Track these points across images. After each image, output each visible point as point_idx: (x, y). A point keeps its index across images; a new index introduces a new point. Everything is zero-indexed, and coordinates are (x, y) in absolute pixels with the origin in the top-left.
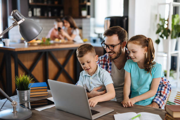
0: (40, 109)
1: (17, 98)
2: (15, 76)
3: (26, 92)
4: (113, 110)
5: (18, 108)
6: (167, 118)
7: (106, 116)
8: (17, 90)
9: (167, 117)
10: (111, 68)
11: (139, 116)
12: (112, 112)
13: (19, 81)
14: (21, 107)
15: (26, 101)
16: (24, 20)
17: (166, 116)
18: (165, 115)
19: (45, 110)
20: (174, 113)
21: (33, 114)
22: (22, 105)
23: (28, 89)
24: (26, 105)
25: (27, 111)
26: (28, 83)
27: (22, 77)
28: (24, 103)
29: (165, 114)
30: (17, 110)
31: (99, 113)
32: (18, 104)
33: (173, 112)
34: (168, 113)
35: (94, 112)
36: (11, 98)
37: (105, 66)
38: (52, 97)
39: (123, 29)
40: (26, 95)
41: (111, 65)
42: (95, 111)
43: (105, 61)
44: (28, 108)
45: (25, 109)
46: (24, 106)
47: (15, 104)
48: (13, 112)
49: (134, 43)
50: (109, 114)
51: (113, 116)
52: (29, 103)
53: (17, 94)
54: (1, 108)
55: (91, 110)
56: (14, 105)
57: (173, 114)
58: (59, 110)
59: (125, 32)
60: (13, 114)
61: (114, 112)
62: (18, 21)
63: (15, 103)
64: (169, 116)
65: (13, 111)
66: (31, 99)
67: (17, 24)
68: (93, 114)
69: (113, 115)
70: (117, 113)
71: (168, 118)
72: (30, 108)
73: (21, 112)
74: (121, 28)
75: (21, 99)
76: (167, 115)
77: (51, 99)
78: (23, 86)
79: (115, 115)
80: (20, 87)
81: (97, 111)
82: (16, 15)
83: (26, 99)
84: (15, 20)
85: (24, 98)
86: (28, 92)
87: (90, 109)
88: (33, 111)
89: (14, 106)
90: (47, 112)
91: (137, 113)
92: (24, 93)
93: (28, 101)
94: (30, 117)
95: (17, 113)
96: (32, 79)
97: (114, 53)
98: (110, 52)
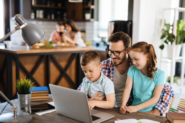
0: (40, 114)
1: (18, 102)
2: (17, 79)
3: (27, 96)
5: (19, 112)
7: (106, 122)
8: (18, 93)
10: (113, 73)
12: (113, 118)
13: (21, 85)
14: (22, 111)
15: (27, 105)
16: (26, 24)
19: (45, 115)
20: (174, 120)
21: (33, 118)
22: (23, 109)
23: (29, 93)
24: (26, 109)
25: (27, 115)
26: (29, 87)
27: (23, 80)
28: (25, 107)
29: (166, 121)
30: (18, 114)
32: (19, 108)
34: (168, 121)
35: (95, 118)
36: (12, 101)
37: (107, 71)
38: (53, 101)
39: (127, 35)
40: (26, 99)
41: (113, 70)
43: (107, 65)
44: (29, 112)
45: (25, 113)
46: (25, 110)
47: (16, 108)
48: (13, 116)
49: (135, 51)
50: (110, 120)
52: (30, 107)
53: (17, 98)
54: (2, 112)
55: (92, 116)
56: (15, 109)
58: (59, 115)
59: (129, 38)
60: (13, 118)
61: (115, 119)
62: (21, 25)
63: (15, 107)
65: (13, 115)
67: (19, 29)
68: (93, 120)
69: (113, 121)
70: (118, 119)
72: (30, 112)
73: (21, 116)
74: (125, 34)
75: (22, 102)
77: (52, 103)
78: (24, 90)
79: (115, 122)
80: (21, 91)
81: (98, 117)
82: (19, 19)
83: (27, 103)
84: (17, 24)
85: (24, 102)
86: (28, 96)
87: (91, 114)
88: (34, 115)
89: (15, 110)
90: (47, 116)
91: (138, 120)
92: (25, 97)
93: (28, 105)
94: (31, 122)
95: (18, 117)
96: (33, 84)
97: (119, 59)
98: (115, 58)
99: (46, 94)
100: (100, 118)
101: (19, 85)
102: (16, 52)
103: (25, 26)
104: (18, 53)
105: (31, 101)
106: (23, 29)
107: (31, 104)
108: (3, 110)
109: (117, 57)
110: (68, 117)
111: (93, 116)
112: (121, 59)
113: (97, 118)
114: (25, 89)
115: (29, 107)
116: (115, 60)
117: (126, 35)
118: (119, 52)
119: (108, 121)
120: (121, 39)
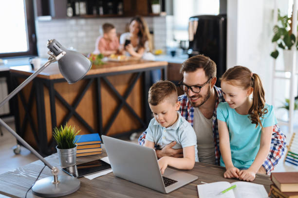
0: (91, 177)
1: (57, 158)
3: (70, 150)
4: (196, 178)
5: (61, 176)
6: (273, 191)
7: (185, 187)
8: (58, 147)
9: (273, 189)
10: (192, 116)
11: (234, 188)
12: (195, 181)
13: (61, 135)
14: (65, 174)
15: (71, 164)
16: (64, 53)
17: (271, 189)
18: (271, 187)
19: (98, 179)
20: (282, 185)
21: (82, 185)
22: (66, 170)
23: (73, 146)
24: (71, 169)
25: (74, 182)
26: (73, 139)
27: (63, 128)
28: (68, 168)
30: (59, 178)
31: (176, 183)
32: (60, 168)
33: (280, 183)
34: (274, 185)
35: (169, 182)
37: (184, 113)
38: (107, 156)
39: (209, 59)
40: (70, 155)
41: (192, 111)
42: (170, 179)
44: (75, 175)
45: (69, 177)
46: (69, 171)
47: (57, 172)
48: (53, 183)
50: (191, 184)
51: (197, 187)
52: (76, 166)
54: (39, 176)
55: (163, 177)
56: (55, 172)
57: (280, 186)
58: (118, 177)
59: (213, 63)
60: (54, 185)
61: (198, 182)
62: (57, 55)
63: (55, 170)
64: (275, 189)
65: (53, 181)
66: (77, 160)
67: (55, 60)
68: (166, 185)
69: (195, 185)
70: (202, 182)
71: (275, 191)
72: (77, 174)
73: (64, 182)
74: (206, 58)
75: (64, 160)
76: (273, 187)
77: (106, 159)
78: (67, 143)
79: (199, 186)
80: (61, 144)
81: (173, 180)
82: (54, 47)
83: (70, 160)
84: (52, 53)
85: (67, 159)
86: (73, 151)
88: (82, 180)
89: (56, 174)
90: (101, 181)
91: (231, 183)
92: (67, 152)
94: (78, 190)
95: (60, 185)
96: (78, 132)
97: (200, 96)
98: (194, 97)
99: (98, 146)
100: (176, 182)
101: (59, 135)
102: (49, 76)
103: (63, 56)
104: (52, 78)
105: (77, 157)
106: (61, 62)
107: (77, 162)
108: (40, 173)
109: (197, 94)
110: (130, 182)
111: (167, 178)
112: (203, 96)
113: (173, 182)
114: (67, 141)
115: (74, 166)
116: (194, 99)
117: (207, 60)
118: (199, 87)
119: (188, 186)
120: (201, 65)
